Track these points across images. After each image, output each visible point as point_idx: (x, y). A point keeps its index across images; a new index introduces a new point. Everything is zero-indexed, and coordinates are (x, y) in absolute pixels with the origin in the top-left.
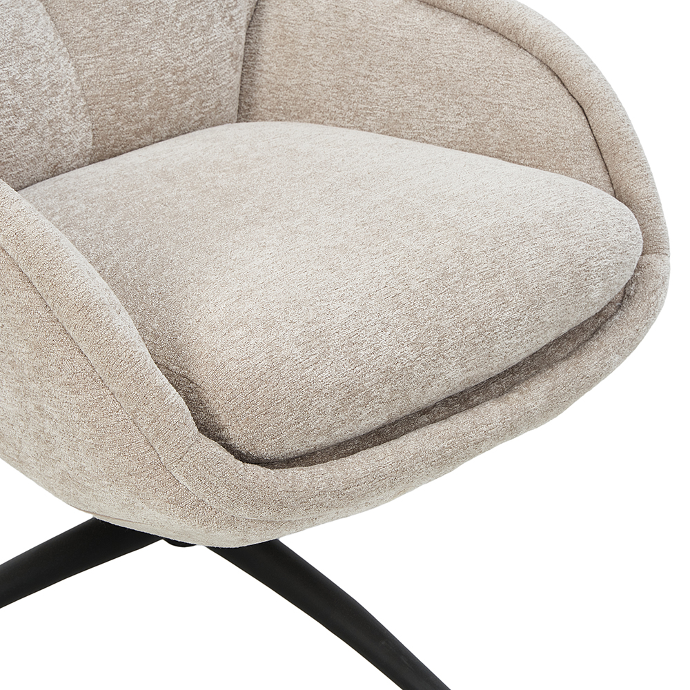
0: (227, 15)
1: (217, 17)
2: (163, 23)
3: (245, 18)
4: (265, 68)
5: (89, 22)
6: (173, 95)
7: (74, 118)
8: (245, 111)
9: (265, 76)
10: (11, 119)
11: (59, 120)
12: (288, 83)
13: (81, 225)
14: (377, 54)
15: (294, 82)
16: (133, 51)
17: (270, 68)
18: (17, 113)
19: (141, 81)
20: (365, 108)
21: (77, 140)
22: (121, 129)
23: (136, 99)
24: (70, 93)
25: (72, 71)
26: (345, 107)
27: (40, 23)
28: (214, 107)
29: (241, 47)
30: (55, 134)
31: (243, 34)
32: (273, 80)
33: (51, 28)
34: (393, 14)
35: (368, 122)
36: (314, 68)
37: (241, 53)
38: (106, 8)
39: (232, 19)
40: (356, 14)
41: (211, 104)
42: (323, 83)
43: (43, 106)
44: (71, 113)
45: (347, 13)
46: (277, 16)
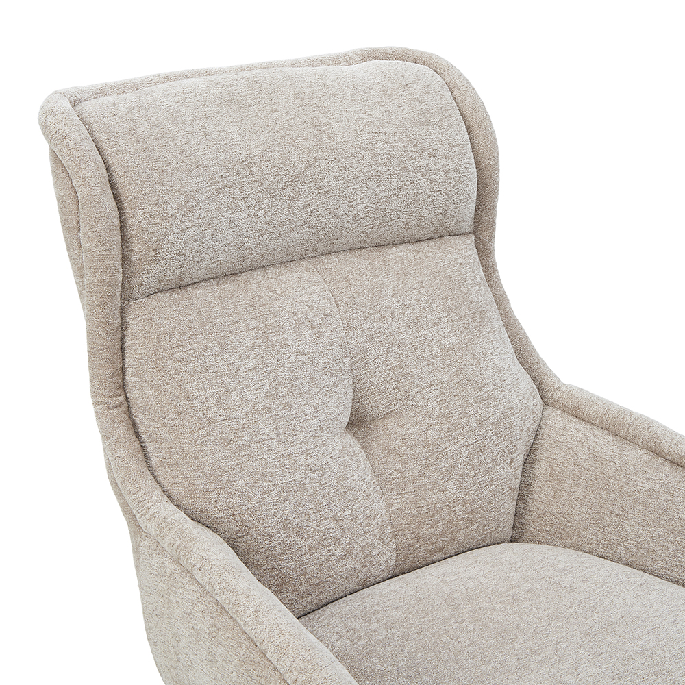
0: (508, 458)
1: (500, 460)
2: (458, 466)
3: (522, 459)
4: (536, 497)
5: (399, 466)
6: (461, 522)
7: (382, 543)
8: (518, 528)
9: (536, 503)
10: (332, 548)
11: (370, 545)
12: (554, 511)
13: (381, 653)
14: (628, 498)
15: (559, 511)
16: (432, 489)
17: (541, 498)
18: (337, 543)
19: (437, 512)
20: (616, 540)
21: (383, 560)
22: (419, 549)
23: (432, 526)
24: (380, 523)
25: (383, 505)
26: (600, 536)
27: (360, 468)
28: (494, 529)
29: (518, 481)
30: (366, 557)
31: (520, 471)
32: (542, 507)
33: (368, 471)
34: (643, 468)
35: (618, 551)
36: (576, 502)
37: (518, 486)
38: (413, 455)
39: (511, 462)
40: (612, 464)
41: (492, 527)
42: (583, 515)
43: (358, 536)
44: (380, 539)
45: (604, 462)
46: (547, 458)
